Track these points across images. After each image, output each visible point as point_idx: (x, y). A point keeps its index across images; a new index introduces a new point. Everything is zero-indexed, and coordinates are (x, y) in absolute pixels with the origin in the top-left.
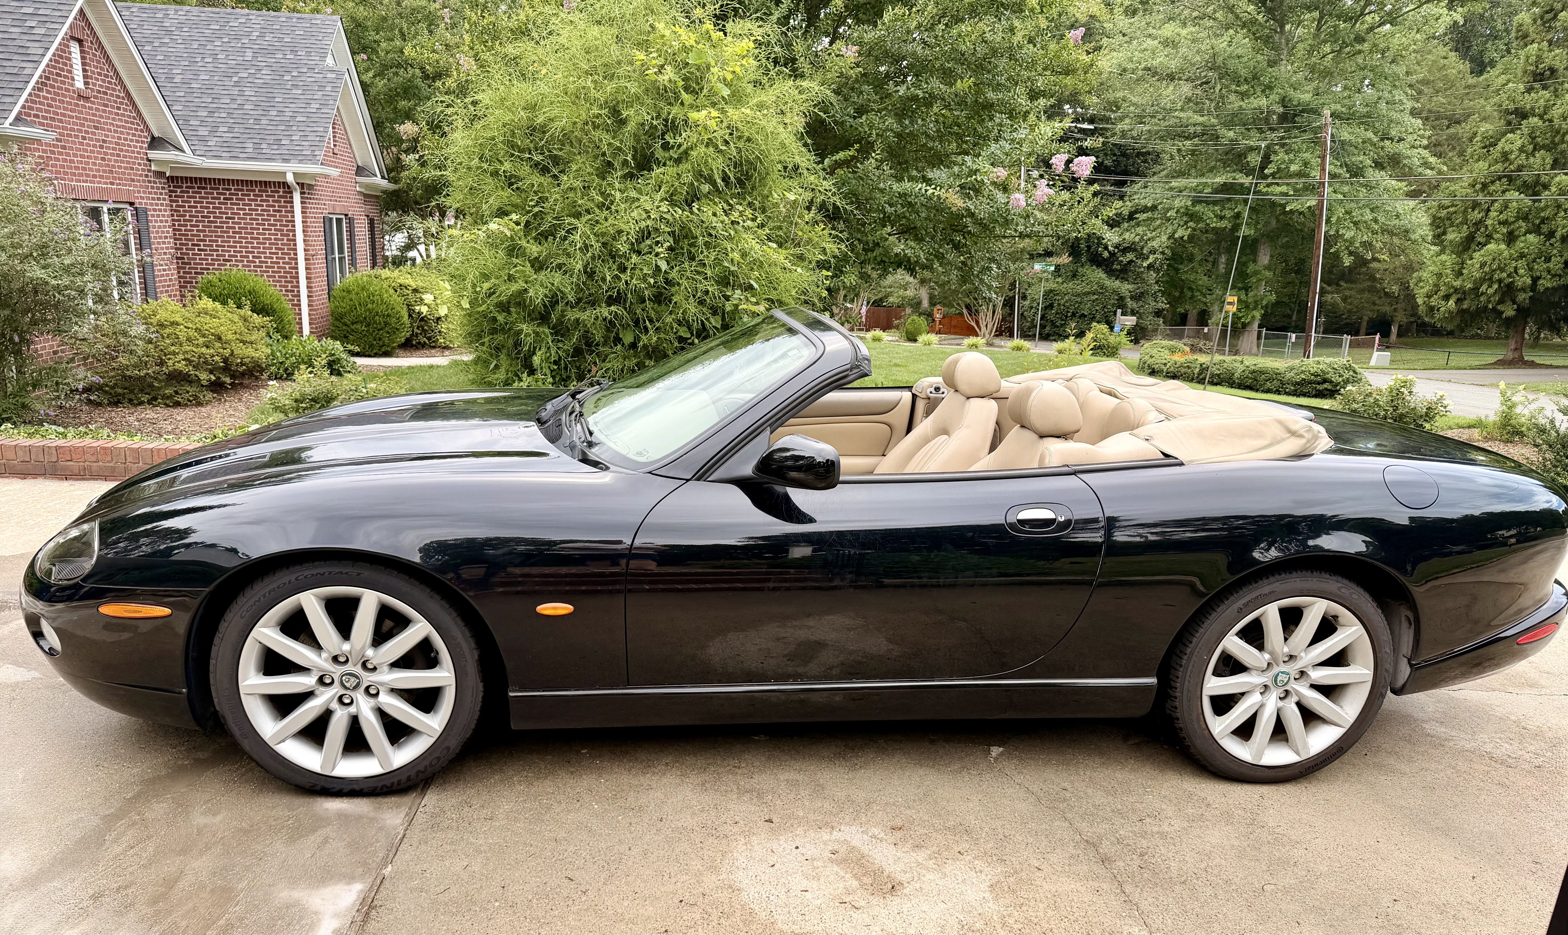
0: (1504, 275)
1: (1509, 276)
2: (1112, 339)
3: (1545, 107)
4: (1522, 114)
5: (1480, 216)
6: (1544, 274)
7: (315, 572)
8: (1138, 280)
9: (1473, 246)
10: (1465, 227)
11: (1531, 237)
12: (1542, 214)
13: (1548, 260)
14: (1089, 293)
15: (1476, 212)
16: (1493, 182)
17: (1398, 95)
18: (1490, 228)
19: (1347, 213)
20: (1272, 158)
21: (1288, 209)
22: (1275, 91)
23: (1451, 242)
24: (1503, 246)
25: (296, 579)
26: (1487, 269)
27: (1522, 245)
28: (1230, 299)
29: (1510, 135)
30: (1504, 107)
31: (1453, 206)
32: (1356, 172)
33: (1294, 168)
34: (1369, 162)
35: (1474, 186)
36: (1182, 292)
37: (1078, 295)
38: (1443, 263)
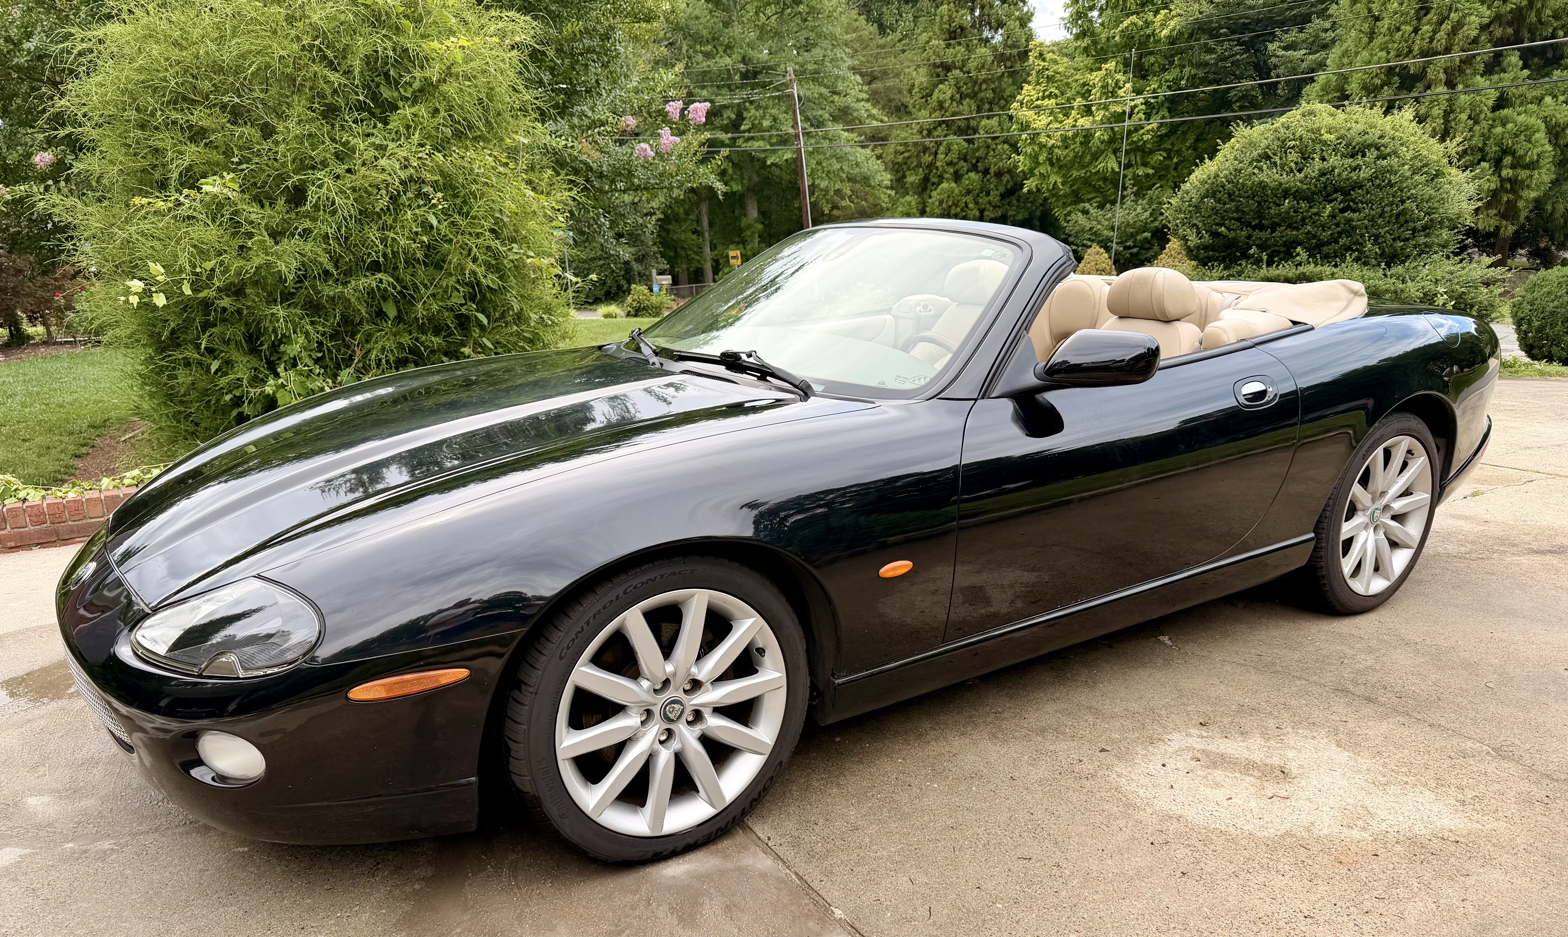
0: (959, 209)
1: (962, 210)
2: (654, 299)
3: (963, 61)
4: (947, 68)
5: (930, 159)
6: (988, 206)
7: (644, 579)
8: (638, 243)
9: (929, 186)
10: (921, 170)
11: (972, 175)
12: (977, 154)
13: (988, 194)
14: (595, 259)
15: (927, 155)
16: (935, 128)
17: (839, 53)
18: (941, 169)
19: (817, 163)
20: (745, 114)
21: (769, 163)
22: (735, 50)
23: (912, 184)
24: (953, 185)
25: (625, 593)
26: (944, 206)
27: (967, 182)
28: (732, 254)
29: (941, 86)
30: (932, 61)
31: (906, 151)
32: (820, 124)
33: (766, 123)
34: (827, 116)
35: (921, 132)
36: (676, 252)
37: (585, 262)
38: (909, 203)
